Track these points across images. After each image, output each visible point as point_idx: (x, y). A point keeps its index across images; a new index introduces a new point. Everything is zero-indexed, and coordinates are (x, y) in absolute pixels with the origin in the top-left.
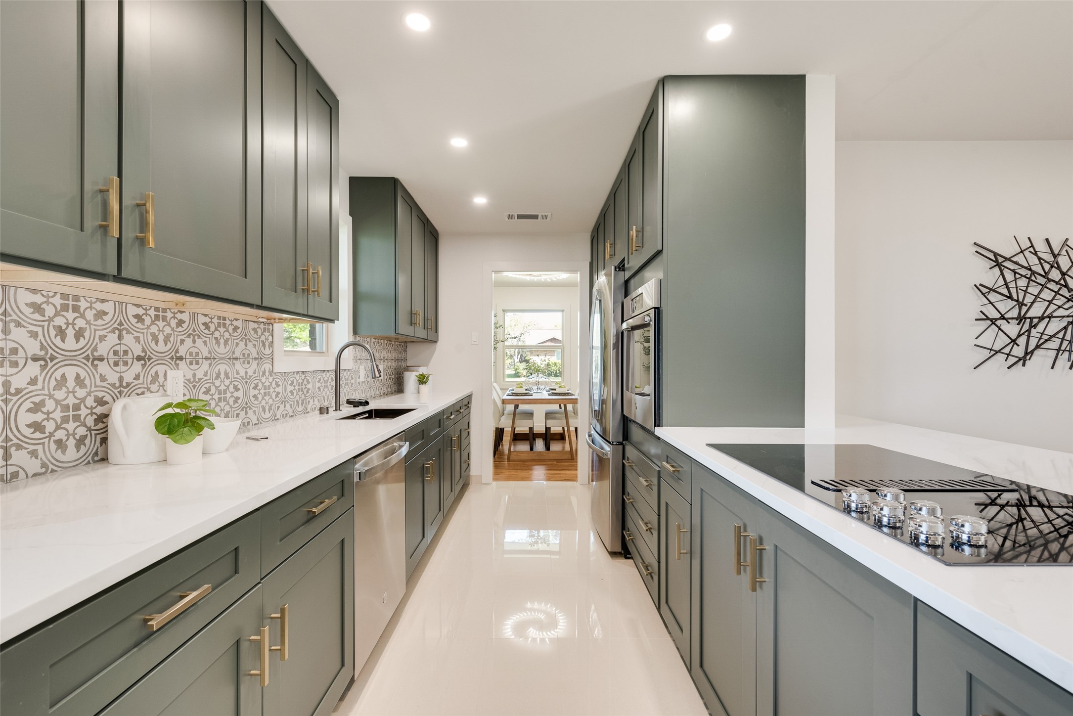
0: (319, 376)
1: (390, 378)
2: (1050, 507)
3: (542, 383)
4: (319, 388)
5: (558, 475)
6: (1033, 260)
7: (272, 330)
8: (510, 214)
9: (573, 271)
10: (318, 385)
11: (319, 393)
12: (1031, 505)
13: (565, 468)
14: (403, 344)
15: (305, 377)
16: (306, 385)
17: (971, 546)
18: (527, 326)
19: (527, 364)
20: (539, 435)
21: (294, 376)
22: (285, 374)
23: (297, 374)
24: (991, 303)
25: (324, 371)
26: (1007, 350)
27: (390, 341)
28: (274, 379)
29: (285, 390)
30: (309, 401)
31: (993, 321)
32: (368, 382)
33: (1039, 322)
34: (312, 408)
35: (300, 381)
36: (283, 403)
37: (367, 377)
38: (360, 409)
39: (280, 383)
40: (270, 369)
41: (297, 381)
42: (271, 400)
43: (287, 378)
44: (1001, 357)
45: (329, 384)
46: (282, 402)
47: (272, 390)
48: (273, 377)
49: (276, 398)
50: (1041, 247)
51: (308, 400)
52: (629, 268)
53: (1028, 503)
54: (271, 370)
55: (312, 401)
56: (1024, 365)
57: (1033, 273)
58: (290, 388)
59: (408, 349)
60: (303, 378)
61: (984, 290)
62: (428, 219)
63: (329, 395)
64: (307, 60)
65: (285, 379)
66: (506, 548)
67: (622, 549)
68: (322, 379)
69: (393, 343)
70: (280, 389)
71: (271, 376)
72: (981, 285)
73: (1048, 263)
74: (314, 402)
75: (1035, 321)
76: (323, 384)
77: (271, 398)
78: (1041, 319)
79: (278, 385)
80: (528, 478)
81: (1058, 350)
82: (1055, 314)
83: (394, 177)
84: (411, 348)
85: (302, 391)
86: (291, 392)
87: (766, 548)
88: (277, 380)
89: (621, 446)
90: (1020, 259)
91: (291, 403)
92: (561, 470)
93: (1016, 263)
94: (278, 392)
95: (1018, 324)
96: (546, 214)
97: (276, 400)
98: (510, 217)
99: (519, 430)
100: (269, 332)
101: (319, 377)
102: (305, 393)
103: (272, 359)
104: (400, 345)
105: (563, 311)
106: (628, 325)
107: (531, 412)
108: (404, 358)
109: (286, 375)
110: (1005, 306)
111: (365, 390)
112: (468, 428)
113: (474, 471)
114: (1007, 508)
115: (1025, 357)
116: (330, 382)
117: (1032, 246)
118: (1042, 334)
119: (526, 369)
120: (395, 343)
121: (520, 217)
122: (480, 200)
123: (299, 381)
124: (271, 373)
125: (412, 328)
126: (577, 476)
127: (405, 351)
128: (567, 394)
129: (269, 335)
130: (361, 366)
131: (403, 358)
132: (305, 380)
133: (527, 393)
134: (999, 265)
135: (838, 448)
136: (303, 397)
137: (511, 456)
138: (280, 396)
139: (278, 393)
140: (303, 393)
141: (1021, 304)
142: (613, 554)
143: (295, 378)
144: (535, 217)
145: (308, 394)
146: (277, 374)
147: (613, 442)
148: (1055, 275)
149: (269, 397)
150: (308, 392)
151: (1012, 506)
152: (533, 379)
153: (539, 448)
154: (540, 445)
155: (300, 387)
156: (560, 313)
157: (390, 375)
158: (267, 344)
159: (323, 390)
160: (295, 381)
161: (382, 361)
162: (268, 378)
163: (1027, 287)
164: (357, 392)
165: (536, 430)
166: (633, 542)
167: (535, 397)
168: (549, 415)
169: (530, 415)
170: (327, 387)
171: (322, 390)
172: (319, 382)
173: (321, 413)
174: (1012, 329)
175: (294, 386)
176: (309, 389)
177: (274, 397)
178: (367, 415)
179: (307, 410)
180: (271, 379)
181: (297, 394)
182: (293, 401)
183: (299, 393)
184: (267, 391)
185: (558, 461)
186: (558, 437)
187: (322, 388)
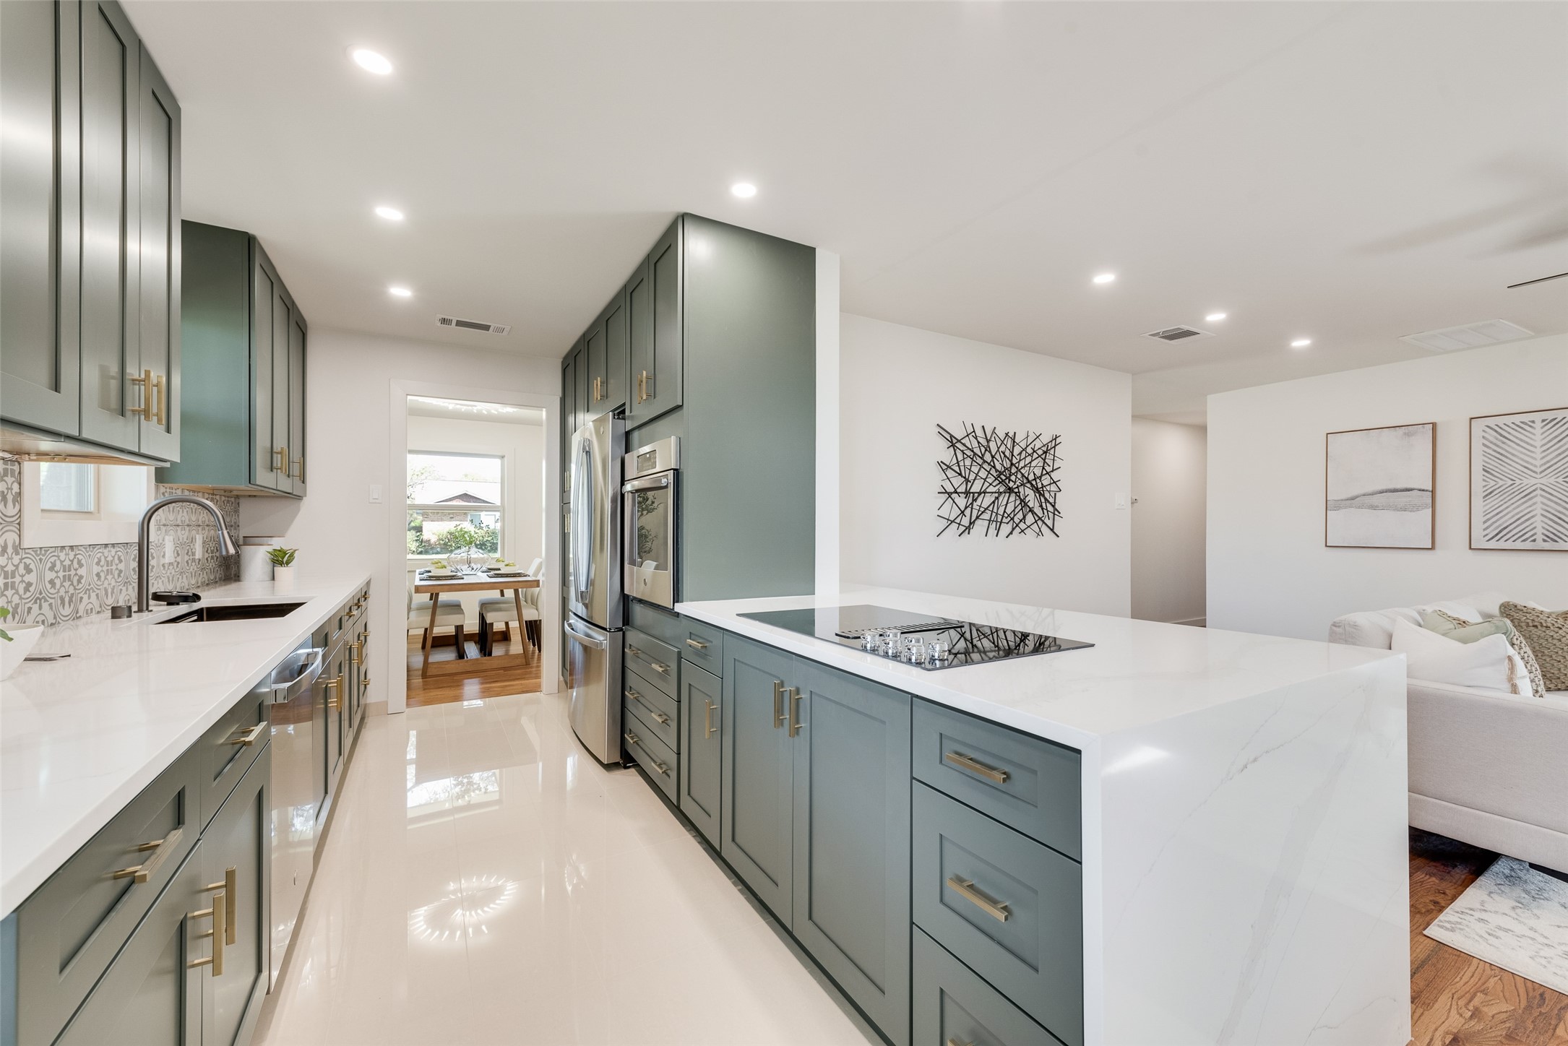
0: (97, 554)
1: (212, 557)
2: (985, 652)
3: (477, 561)
4: (98, 575)
5: (512, 688)
6: (975, 444)
7: (20, 473)
8: (446, 317)
9: (539, 407)
10: (96, 569)
11: (99, 583)
12: (973, 652)
13: (519, 677)
14: (233, 499)
15: (75, 555)
16: (76, 570)
17: (940, 660)
18: (420, 474)
19: (418, 534)
20: (470, 637)
21: (56, 554)
22: (41, 551)
23: (61, 551)
24: (948, 478)
25: (106, 545)
26: (958, 521)
27: (213, 494)
28: (21, 559)
29: (41, 578)
30: (81, 598)
31: (950, 494)
32: (178, 563)
33: (978, 496)
34: (87, 610)
35: (67, 563)
36: (38, 601)
37: (176, 555)
38: (183, 608)
39: (32, 566)
40: (14, 542)
41: (62, 562)
42: (16, 597)
43: (44, 558)
44: (954, 526)
45: (114, 567)
46: (36, 600)
47: (18, 579)
48: (19, 557)
49: (25, 593)
50: (979, 433)
51: (80, 595)
52: (632, 418)
53: (971, 651)
54: (17, 543)
55: (85, 597)
56: (969, 533)
57: (975, 454)
58: (50, 575)
59: (240, 509)
60: (71, 557)
61: (945, 467)
62: (293, 303)
63: (114, 586)
64: (140, 40)
65: (41, 560)
66: (410, 815)
67: (621, 758)
68: (103, 559)
69: (218, 497)
70: (31, 578)
71: (17, 554)
72: (942, 462)
73: (984, 446)
74: (89, 599)
75: (976, 495)
76: (105, 568)
77: (17, 593)
78: (980, 494)
79: (29, 571)
80: (458, 698)
81: (990, 521)
82: (988, 490)
83: (247, 233)
84: (246, 508)
85: (69, 580)
86: (52, 582)
87: (803, 696)
88: (28, 561)
89: (621, 633)
90: (966, 441)
91: (51, 601)
92: (514, 680)
93: (964, 445)
94: (29, 582)
95: (966, 498)
96: (503, 326)
97: (25, 596)
98: (444, 321)
99: (438, 631)
100: (13, 475)
101: (99, 555)
102: (75, 583)
103: (19, 524)
104: (228, 502)
105: (503, 457)
106: (633, 486)
107: (458, 604)
108: (235, 523)
109: (43, 552)
110: (957, 481)
111: (173, 578)
112: (366, 631)
113: (373, 695)
114: (959, 656)
115: (969, 526)
116: (117, 565)
117: (974, 431)
118: (980, 506)
119: (416, 540)
120: (220, 498)
121: (459, 323)
122: (401, 292)
123: (64, 563)
124: (18, 548)
125: (273, 475)
126: (540, 686)
127: (236, 511)
128: (519, 575)
129: (14, 482)
130: (167, 538)
131: (232, 523)
132: (76, 561)
133: (453, 576)
134: (953, 445)
135: (842, 609)
136: (71, 590)
137: (429, 670)
138: (32, 589)
139: (29, 584)
140: (72, 584)
141: (967, 481)
142: (609, 767)
143: (58, 557)
144: (486, 328)
145: (80, 586)
146: (27, 551)
147: (610, 629)
148: (988, 457)
149: (14, 591)
150: (79, 582)
151: (961, 653)
152: (462, 555)
153: (472, 654)
154: (472, 650)
155: (67, 573)
156: (498, 461)
157: (212, 552)
158: (10, 497)
159: (106, 579)
160: (58, 563)
161: (200, 528)
162: (12, 559)
163: (971, 466)
164: (160, 581)
165: (467, 630)
166: (638, 745)
167: (467, 580)
168: (485, 606)
169: (456, 608)
170: (112, 574)
171: (103, 579)
172: (98, 563)
173: (113, 617)
174: (961, 501)
175: (57, 572)
176: (81, 577)
177: (21, 591)
178: (196, 618)
179: (77, 612)
180: (16, 559)
181: (62, 585)
182: (54, 598)
183: (64, 584)
184: (10, 580)
185: (505, 669)
186: (499, 637)
187: (102, 575)
